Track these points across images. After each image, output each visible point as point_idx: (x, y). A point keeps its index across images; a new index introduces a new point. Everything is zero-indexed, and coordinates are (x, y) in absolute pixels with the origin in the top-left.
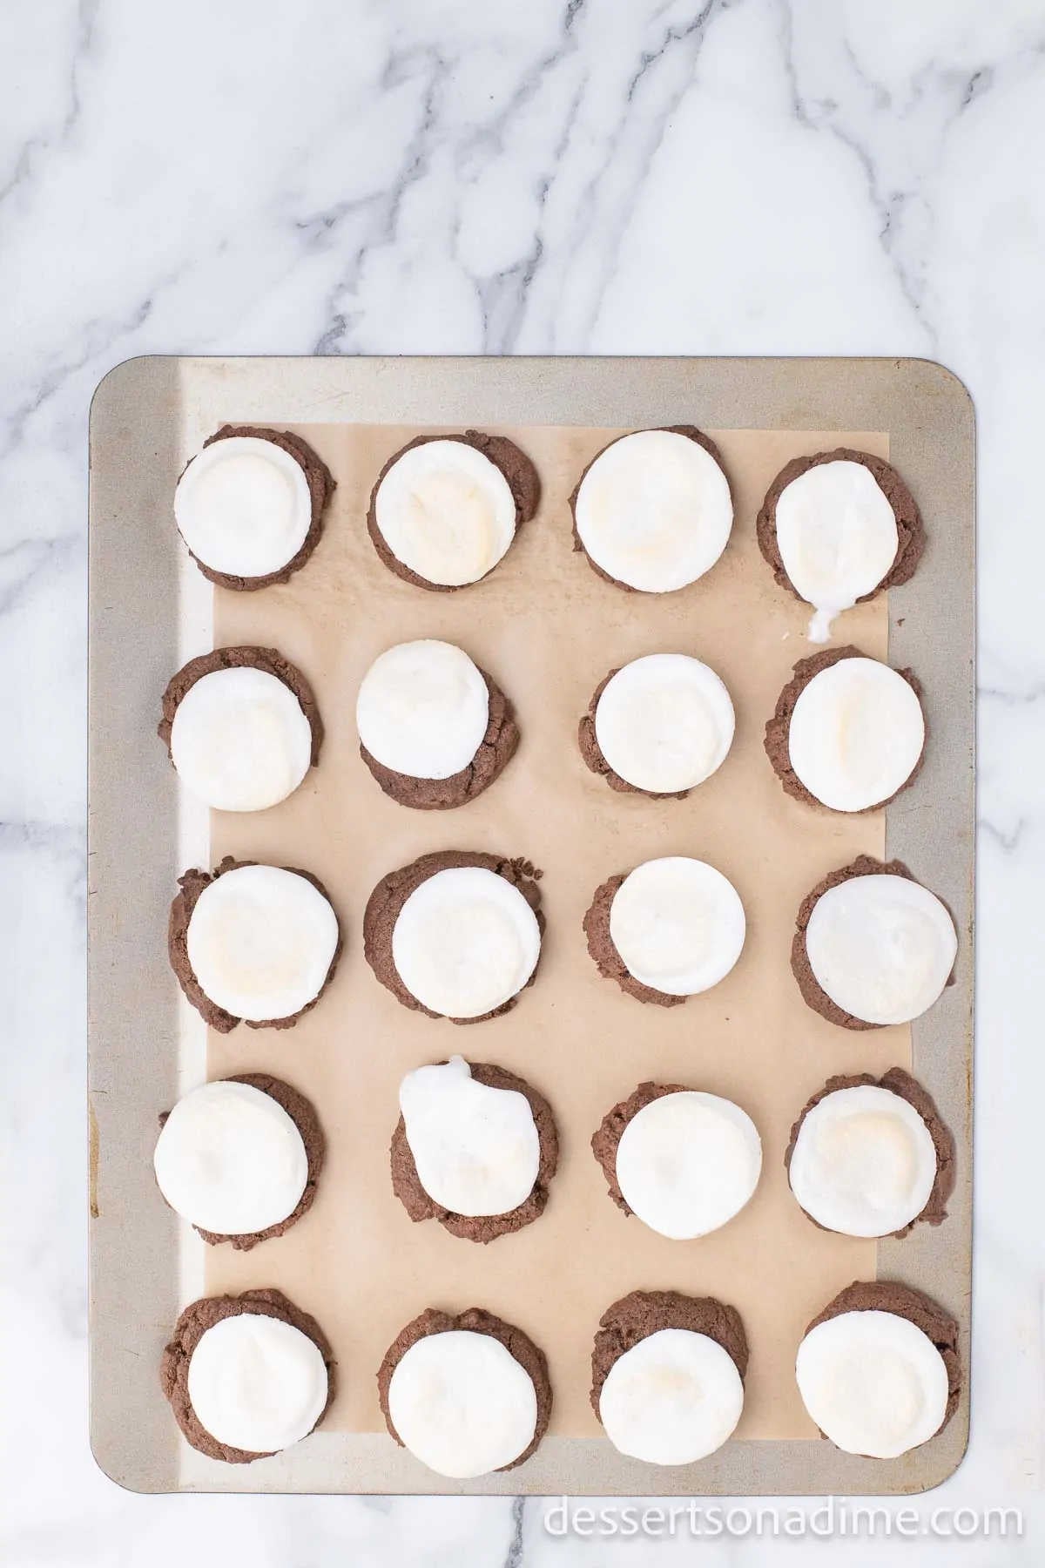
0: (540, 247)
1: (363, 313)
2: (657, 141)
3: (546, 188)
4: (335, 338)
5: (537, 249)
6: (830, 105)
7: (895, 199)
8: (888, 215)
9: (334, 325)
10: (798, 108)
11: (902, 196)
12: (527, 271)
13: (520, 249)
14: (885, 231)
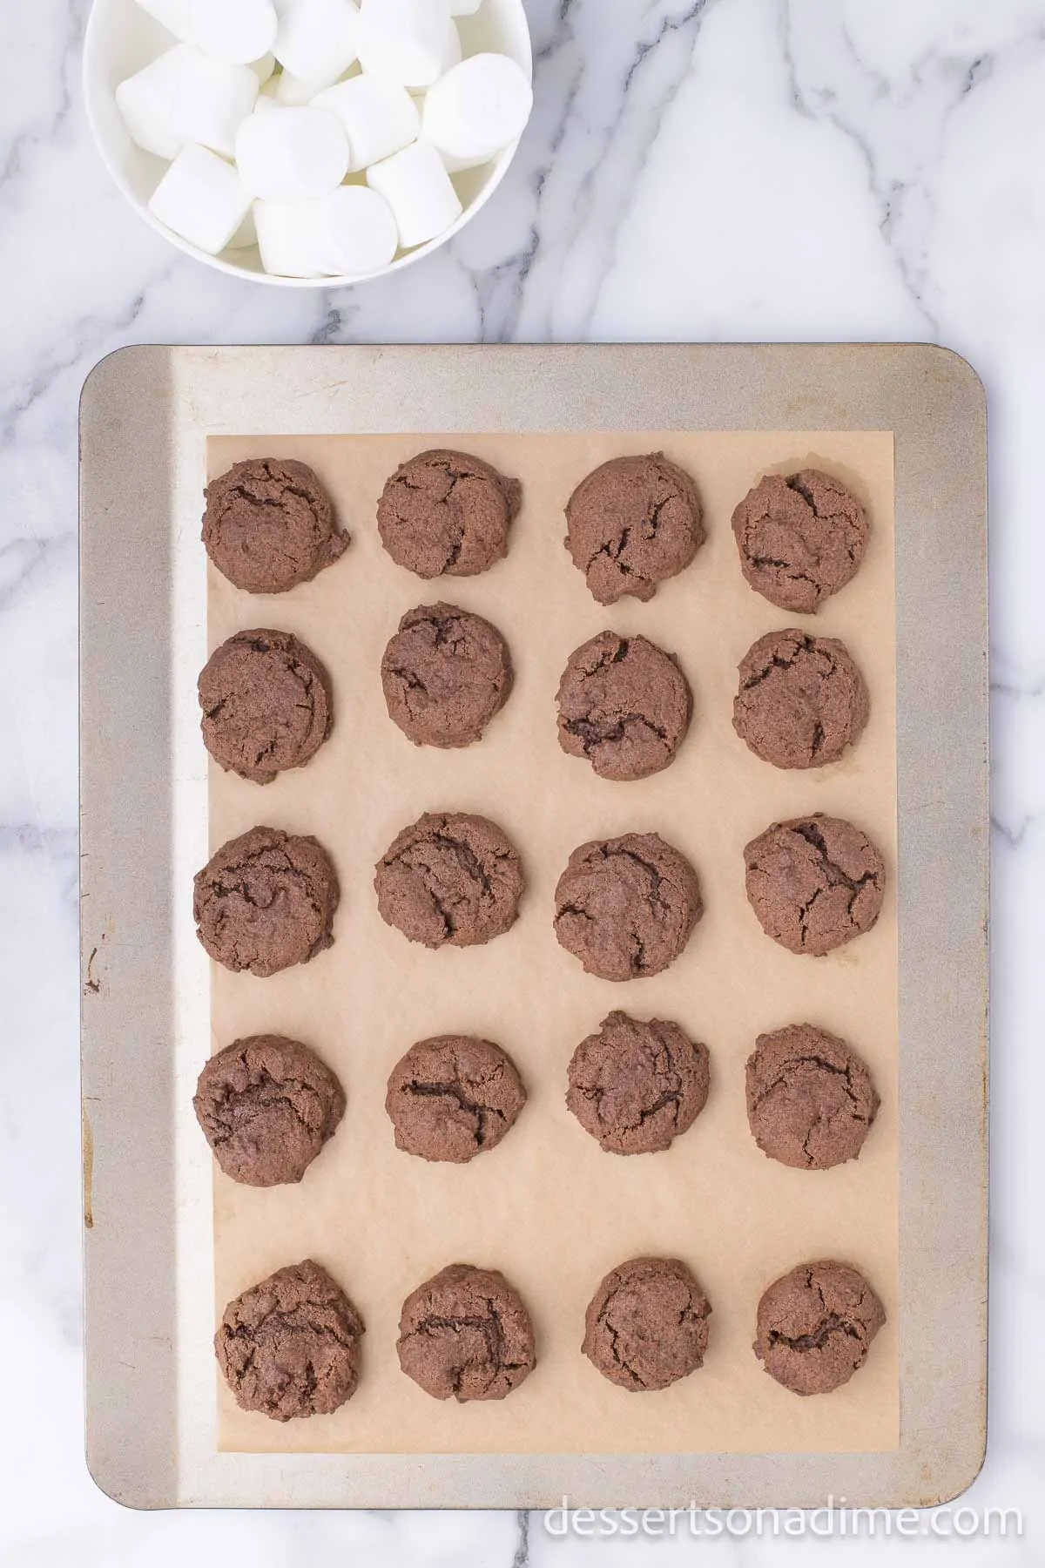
0: (536, 239)
1: (357, 308)
2: (654, 132)
3: (542, 180)
4: (330, 333)
5: (534, 241)
6: (829, 95)
7: (894, 189)
8: (889, 205)
9: (331, 320)
10: (796, 96)
11: (902, 185)
12: (524, 263)
13: (516, 243)
14: (885, 222)
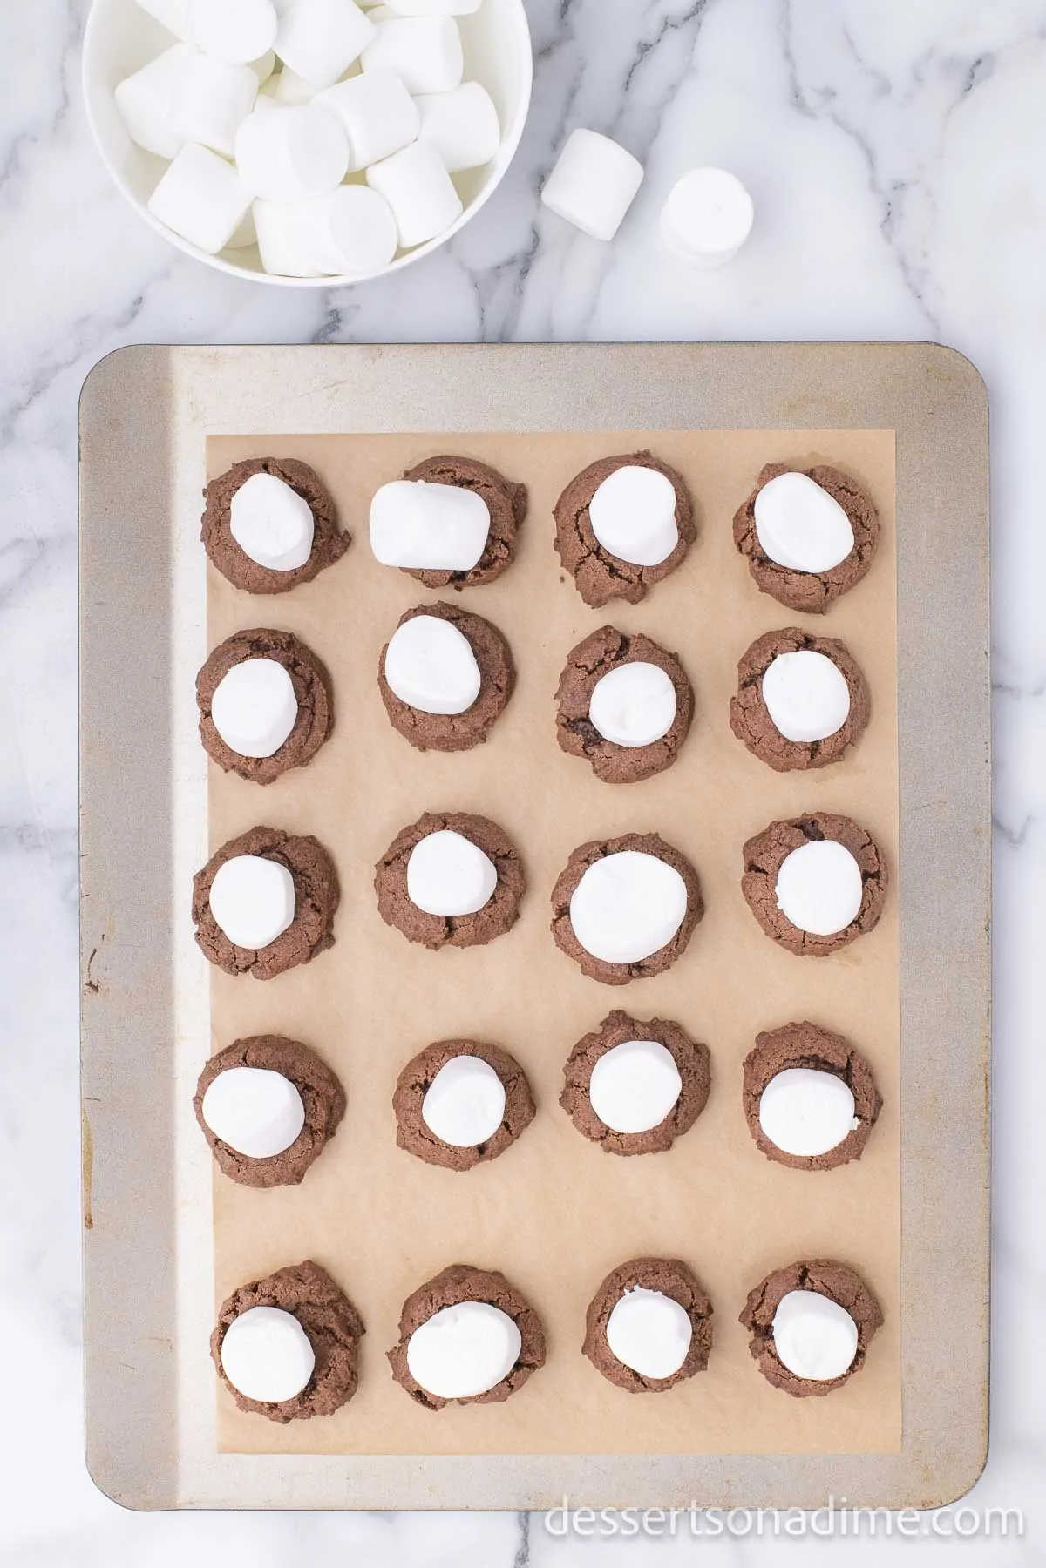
0: (536, 238)
1: (358, 307)
2: (654, 131)
3: (542, 178)
4: (330, 332)
5: (534, 240)
6: (829, 93)
7: (895, 188)
8: (889, 204)
9: (331, 319)
10: (797, 96)
11: (903, 185)
12: (524, 263)
13: (517, 242)
14: (886, 221)
